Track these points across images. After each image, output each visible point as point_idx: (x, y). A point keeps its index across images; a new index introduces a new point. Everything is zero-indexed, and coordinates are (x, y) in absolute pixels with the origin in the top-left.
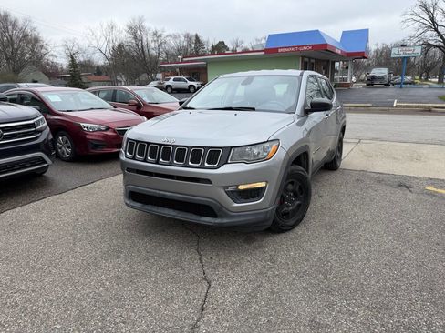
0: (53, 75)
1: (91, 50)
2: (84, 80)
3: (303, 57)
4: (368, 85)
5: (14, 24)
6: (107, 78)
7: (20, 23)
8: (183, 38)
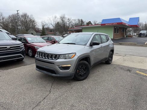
0: (38, 32)
1: (49, 24)
2: (46, 33)
3: (114, 27)
4: (139, 36)
5: (28, 17)
6: (53, 33)
7: (30, 16)
8: (77, 21)
